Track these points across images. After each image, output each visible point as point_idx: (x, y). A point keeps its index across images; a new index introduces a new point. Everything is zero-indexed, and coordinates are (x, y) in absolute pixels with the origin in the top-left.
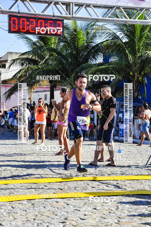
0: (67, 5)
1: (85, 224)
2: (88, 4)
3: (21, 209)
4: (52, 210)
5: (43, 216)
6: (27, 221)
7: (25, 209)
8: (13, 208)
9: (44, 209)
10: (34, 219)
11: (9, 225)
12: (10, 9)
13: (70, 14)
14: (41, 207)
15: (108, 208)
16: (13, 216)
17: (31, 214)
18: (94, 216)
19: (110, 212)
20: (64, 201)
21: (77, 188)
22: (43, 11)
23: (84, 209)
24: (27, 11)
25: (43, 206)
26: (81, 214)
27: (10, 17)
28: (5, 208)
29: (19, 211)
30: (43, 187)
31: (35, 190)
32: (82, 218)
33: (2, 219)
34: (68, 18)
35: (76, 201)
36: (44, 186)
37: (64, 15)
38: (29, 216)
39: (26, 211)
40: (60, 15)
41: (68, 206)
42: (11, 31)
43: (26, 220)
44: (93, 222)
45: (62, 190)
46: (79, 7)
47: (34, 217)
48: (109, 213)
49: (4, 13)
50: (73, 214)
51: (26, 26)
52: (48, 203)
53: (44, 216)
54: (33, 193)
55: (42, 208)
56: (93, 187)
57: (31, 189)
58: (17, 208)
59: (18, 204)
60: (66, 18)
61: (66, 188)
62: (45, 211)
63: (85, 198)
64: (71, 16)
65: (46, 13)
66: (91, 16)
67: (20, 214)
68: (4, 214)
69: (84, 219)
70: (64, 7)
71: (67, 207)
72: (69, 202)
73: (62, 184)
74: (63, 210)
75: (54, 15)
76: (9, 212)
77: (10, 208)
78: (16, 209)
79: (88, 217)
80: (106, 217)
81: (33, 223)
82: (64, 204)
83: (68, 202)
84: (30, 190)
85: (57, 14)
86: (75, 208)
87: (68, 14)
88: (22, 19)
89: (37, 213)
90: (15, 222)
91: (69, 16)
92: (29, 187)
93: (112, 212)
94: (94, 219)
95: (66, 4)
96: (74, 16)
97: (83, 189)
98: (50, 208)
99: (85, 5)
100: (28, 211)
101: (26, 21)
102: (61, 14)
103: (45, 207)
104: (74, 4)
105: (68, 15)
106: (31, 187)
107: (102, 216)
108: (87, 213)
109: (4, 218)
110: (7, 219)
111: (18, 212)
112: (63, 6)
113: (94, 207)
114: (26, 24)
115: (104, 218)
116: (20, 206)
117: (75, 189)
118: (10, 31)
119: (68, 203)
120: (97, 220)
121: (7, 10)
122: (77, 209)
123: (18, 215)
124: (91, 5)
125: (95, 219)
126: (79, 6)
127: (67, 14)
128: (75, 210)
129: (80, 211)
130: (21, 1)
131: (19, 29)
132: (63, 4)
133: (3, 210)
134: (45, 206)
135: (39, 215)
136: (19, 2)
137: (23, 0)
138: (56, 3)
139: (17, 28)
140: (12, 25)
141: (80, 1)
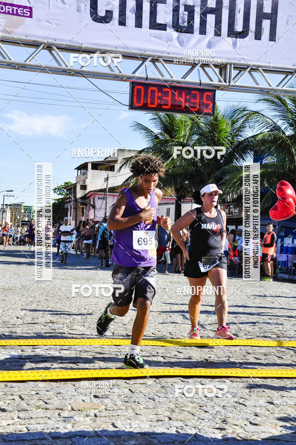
0: (222, 68)
3: (145, 394)
4: (197, 401)
5: (183, 412)
6: (157, 421)
7: (151, 396)
9: (183, 396)
10: (170, 419)
12: (134, 73)
13: (225, 81)
16: (133, 409)
17: (164, 406)
22: (185, 77)
26: (250, 413)
27: (134, 85)
30: (177, 353)
33: (115, 414)
34: (221, 88)
37: (216, 82)
38: (160, 411)
39: (154, 400)
40: (209, 82)
42: (133, 106)
43: (155, 418)
46: (240, 71)
47: (169, 414)
50: (235, 411)
51: (156, 99)
53: (186, 413)
57: (158, 357)
58: (138, 392)
60: (218, 87)
62: (185, 403)
64: (228, 84)
65: (188, 79)
66: (257, 84)
69: (256, 425)
74: (217, 402)
75: (202, 82)
78: (137, 395)
85: (205, 80)
87: (223, 81)
88: (151, 88)
91: (224, 84)
96: (232, 83)
99: (249, 68)
100: (157, 399)
101: (156, 92)
102: (212, 80)
104: (233, 66)
106: (157, 353)
109: (119, 412)
110: (124, 414)
111: (140, 401)
112: (215, 69)
114: (156, 96)
116: (142, 389)
121: (130, 74)
124: (261, 69)
125: (277, 425)
126: (240, 69)
127: (220, 81)
129: (246, 406)
130: (151, 62)
131: (147, 104)
132: (216, 66)
135: (177, 411)
136: (148, 63)
137: (154, 61)
138: (204, 65)
139: (142, 102)
140: (135, 97)
141: (242, 62)
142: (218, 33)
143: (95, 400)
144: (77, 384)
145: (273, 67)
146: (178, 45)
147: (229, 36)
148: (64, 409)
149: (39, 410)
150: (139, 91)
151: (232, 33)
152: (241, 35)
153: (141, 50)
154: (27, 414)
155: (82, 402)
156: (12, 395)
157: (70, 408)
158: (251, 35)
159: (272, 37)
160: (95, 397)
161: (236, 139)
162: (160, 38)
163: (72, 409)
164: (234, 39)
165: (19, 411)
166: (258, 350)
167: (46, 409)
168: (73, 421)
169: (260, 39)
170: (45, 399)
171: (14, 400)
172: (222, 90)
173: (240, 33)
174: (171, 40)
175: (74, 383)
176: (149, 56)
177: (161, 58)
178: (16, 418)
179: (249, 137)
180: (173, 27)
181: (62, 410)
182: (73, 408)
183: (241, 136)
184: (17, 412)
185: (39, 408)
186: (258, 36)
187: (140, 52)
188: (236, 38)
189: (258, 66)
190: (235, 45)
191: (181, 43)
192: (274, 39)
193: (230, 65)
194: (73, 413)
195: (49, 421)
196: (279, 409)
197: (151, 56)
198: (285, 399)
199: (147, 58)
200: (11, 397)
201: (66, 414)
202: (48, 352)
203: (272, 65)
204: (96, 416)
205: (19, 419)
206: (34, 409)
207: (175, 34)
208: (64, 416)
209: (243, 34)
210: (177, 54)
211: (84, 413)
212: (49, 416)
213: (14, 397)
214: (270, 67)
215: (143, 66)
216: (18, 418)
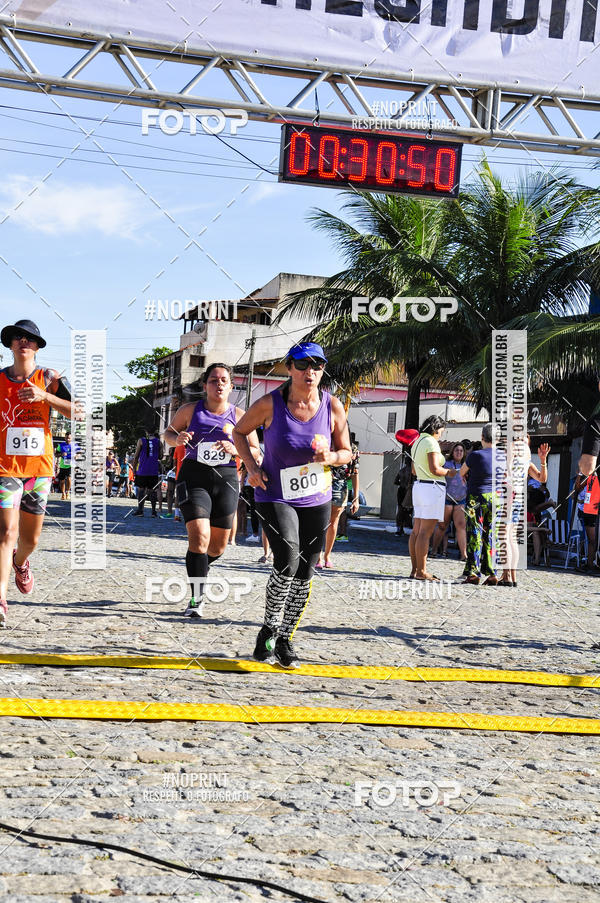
0: (479, 96)
1: (494, 810)
2: (546, 93)
3: (285, 745)
4: (386, 758)
5: (352, 773)
6: (301, 782)
7: (296, 749)
8: (259, 741)
9: (360, 752)
10: (325, 780)
11: (243, 787)
12: (292, 104)
13: (483, 126)
14: (351, 748)
15: (576, 768)
16: (257, 765)
17: (316, 763)
18: (526, 788)
19: (580, 782)
20: (427, 736)
21: (472, 703)
23: (493, 763)
24: (343, 114)
25: (357, 743)
26: (482, 779)
27: (288, 130)
28: (232, 738)
29: (277, 753)
30: (363, 689)
31: (336, 697)
32: (484, 789)
34: (475, 140)
35: (466, 739)
36: (366, 686)
37: (465, 127)
38: (308, 769)
39: (300, 754)
41: (441, 751)
42: (288, 175)
43: (297, 778)
44: (522, 805)
45: (422, 702)
46: (517, 105)
47: (325, 775)
48: (577, 783)
49: (269, 118)
50: (455, 775)
51: (336, 161)
52: (373, 737)
53: (359, 774)
54: (329, 706)
55: (355, 749)
56: (529, 704)
57: (323, 693)
58: (271, 741)
59: (276, 733)
60: (469, 138)
61: (436, 698)
62: (361, 760)
63: (498, 733)
64: (489, 131)
66: (553, 132)
67: (280, 762)
68: (231, 755)
69: (490, 795)
70: (468, 102)
71: (436, 755)
72: (445, 738)
73: (427, 687)
74: (423, 762)
76: (246, 751)
77: (249, 740)
78: (268, 746)
79: (504, 788)
80: (567, 796)
81: (319, 789)
82: (426, 744)
83: (441, 739)
84: (317, 696)
86: (462, 760)
87: (479, 126)
88: (325, 138)
89: (334, 763)
90: (261, 782)
91: (481, 130)
92: (316, 688)
93: (589, 781)
94: (524, 797)
95: (475, 92)
96: (497, 130)
97: (494, 706)
98: (377, 751)
99: (537, 97)
100: (306, 752)
101: (337, 145)
103: (362, 749)
104: (500, 92)
105: (477, 127)
106: (323, 687)
107: (552, 791)
108: (501, 776)
109: (229, 768)
110: (236, 770)
111: (272, 754)
112: (462, 99)
113: (529, 762)
114: (336, 154)
115: (561, 798)
116: (280, 737)
117: (469, 704)
118: (285, 176)
119: (440, 743)
120: (534, 801)
121: (280, 106)
122: (470, 762)
123: (274, 763)
124: (559, 99)
125: (529, 796)
126: (518, 100)
127: (473, 125)
128: (462, 763)
129: (479, 769)
130: (327, 83)
131: (316, 171)
132: (465, 92)
133: (225, 744)
134: (362, 744)
135: (342, 770)
136: (320, 83)
137: (335, 79)
138: (441, 90)
139: (306, 167)
140: (292, 157)
141: (521, 85)
142: (471, 22)
143: (185, 750)
144: (153, 727)
145: (587, 97)
146: (385, 46)
147: (493, 28)
148: (123, 758)
149: (74, 758)
150: (300, 141)
151: (501, 23)
152: (521, 27)
153: (305, 56)
154: (52, 763)
155: (158, 751)
156: (24, 736)
157: (134, 758)
158: (542, 27)
159: (587, 34)
160: (186, 745)
161: (549, 254)
162: (348, 33)
163: (139, 759)
164: (505, 35)
165: (36, 758)
166: (534, 690)
167: (89, 757)
168: (139, 776)
169: (560, 36)
170: (87, 745)
171: (27, 743)
172: (477, 143)
173: (518, 23)
174: (371, 36)
175: (147, 725)
176: (323, 71)
177: (348, 73)
178: (30, 769)
179: (580, 251)
180: (377, 8)
181: (119, 760)
182: (142, 758)
183: (559, 247)
184: (32, 759)
185: (76, 755)
186: (556, 30)
187: (304, 62)
188: (510, 32)
189: (555, 95)
190: (506, 48)
191: (392, 42)
192: (590, 37)
193: (495, 92)
194: (139, 766)
195: (93, 775)
196: (543, 776)
197: (328, 70)
198: (561, 763)
199: (319, 74)
200: (20, 739)
201: (127, 766)
202: (99, 677)
203: (584, 92)
204: (183, 771)
205: (36, 771)
206: (66, 756)
207: (380, 24)
208: (122, 768)
209: (525, 26)
210: (383, 66)
211: (162, 766)
212: (92, 767)
213: (29, 739)
214: (580, 97)
215: (311, 91)
216: (35, 768)
